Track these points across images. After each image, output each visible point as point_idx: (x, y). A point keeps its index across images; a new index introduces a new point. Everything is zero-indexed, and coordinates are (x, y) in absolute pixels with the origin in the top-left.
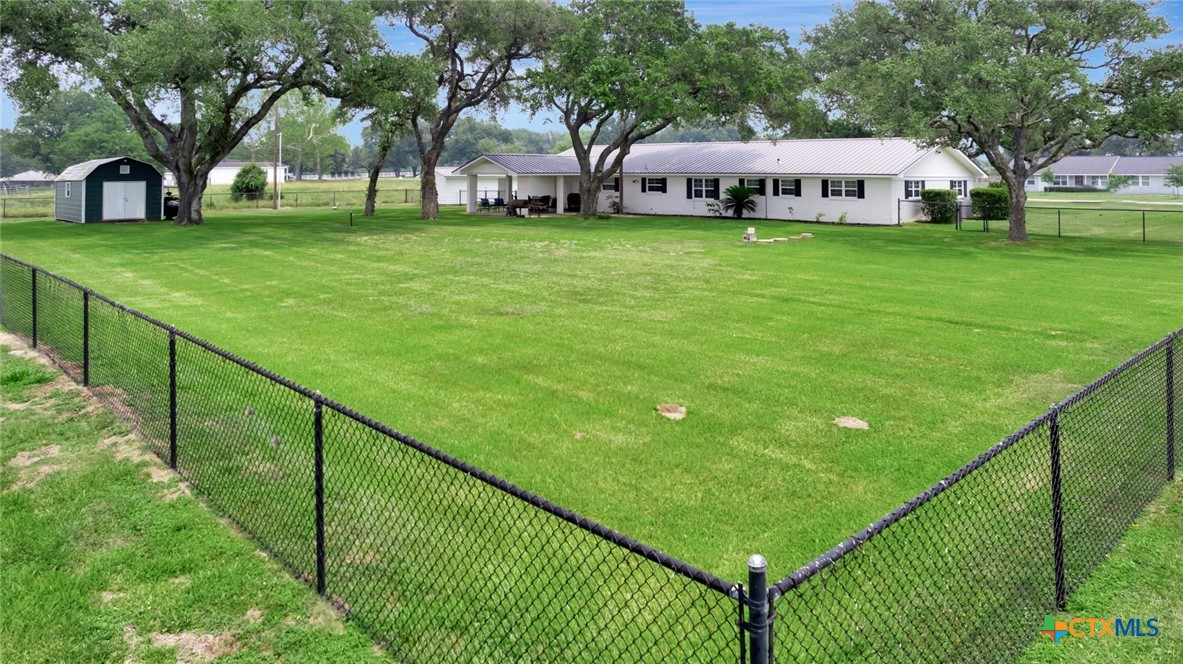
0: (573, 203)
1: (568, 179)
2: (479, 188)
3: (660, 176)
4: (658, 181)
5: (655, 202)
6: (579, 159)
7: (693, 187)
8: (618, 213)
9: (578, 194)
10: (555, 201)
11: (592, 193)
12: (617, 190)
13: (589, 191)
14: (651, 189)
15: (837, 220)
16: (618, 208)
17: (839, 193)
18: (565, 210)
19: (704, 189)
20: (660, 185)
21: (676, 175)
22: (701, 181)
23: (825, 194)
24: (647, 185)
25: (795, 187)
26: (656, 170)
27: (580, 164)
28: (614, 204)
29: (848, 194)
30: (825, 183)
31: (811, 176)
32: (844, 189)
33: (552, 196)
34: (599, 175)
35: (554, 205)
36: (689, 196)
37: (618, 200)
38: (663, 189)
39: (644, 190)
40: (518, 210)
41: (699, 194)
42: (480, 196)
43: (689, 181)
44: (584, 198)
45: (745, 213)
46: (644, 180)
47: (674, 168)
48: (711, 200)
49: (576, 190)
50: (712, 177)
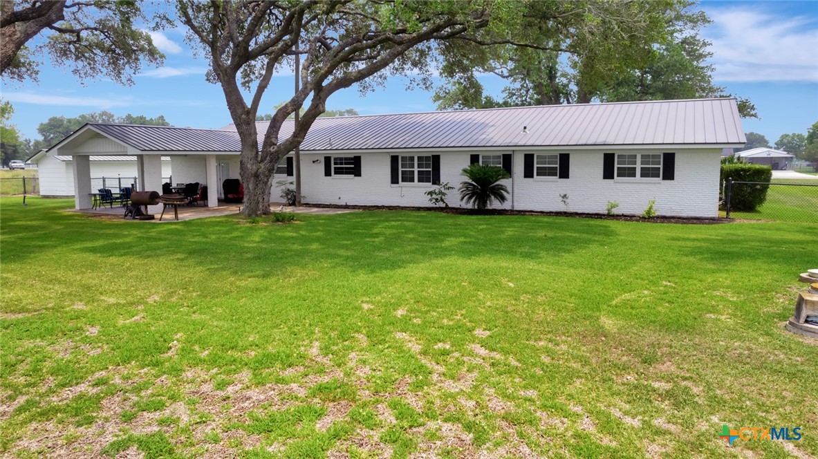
0: (232, 192)
1: (223, 160)
2: (92, 176)
3: (351, 154)
4: (348, 160)
5: (345, 190)
6: (238, 125)
7: (399, 169)
8: (293, 204)
9: (237, 180)
10: (205, 189)
11: (262, 180)
12: (290, 173)
13: (256, 176)
14: (338, 171)
15: (641, 211)
16: (294, 199)
17: (631, 172)
18: (220, 201)
19: (416, 170)
20: (351, 166)
21: (376, 151)
22: (412, 159)
23: (608, 174)
24: (333, 166)
25: (562, 165)
26: (344, 146)
27: (240, 133)
28: (288, 192)
29: (646, 173)
30: (609, 159)
31: (586, 149)
32: (638, 167)
33: (202, 182)
34: (272, 149)
35: (204, 196)
36: (394, 180)
37: (293, 187)
38: (357, 171)
39: (328, 173)
40: (143, 208)
41: (408, 178)
42: (96, 188)
43: (394, 160)
44: (249, 186)
45: (495, 204)
46: (327, 160)
47: (371, 143)
48: (429, 186)
49: (235, 174)
50: (429, 153)
